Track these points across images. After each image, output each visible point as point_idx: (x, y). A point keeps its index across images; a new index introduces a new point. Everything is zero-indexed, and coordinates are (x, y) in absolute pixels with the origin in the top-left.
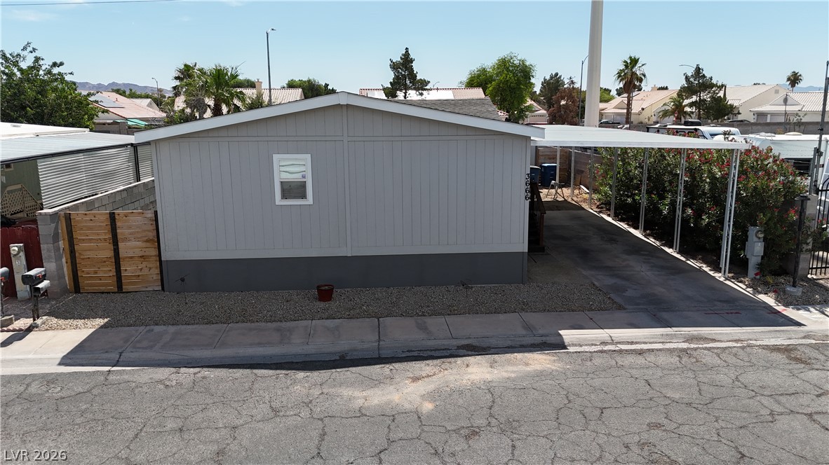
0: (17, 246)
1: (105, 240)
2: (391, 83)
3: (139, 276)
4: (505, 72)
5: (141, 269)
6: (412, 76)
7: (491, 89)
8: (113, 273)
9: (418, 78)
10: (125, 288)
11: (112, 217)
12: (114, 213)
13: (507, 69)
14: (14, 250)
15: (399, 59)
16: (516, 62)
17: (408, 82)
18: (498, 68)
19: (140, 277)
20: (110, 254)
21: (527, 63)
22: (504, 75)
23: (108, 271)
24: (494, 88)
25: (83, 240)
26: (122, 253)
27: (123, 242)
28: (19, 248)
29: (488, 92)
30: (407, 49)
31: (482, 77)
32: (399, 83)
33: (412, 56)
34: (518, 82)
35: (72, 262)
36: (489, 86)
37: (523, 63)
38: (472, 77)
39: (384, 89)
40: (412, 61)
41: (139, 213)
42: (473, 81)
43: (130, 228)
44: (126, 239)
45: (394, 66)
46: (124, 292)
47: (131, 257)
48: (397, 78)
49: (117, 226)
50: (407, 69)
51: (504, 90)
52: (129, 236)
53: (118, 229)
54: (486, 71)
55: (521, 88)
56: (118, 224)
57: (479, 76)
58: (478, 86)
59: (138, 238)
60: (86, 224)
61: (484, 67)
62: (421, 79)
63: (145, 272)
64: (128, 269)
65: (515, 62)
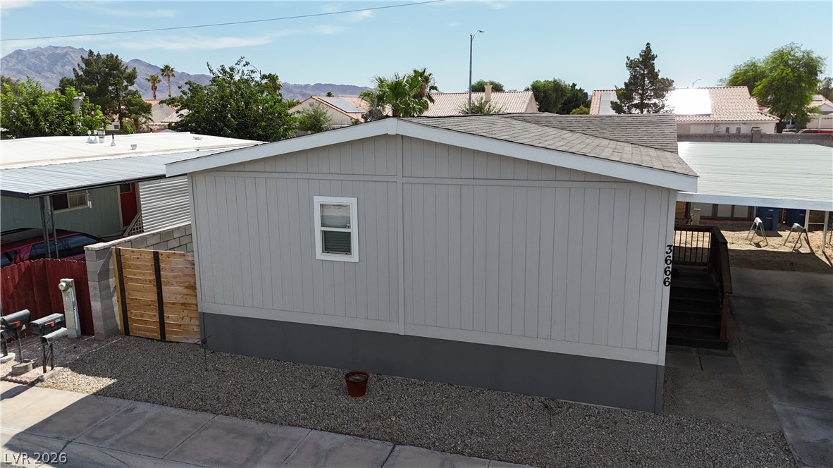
0: (65, 282)
1: (150, 281)
2: (625, 83)
3: (180, 325)
4: (782, 67)
5: (183, 318)
6: (653, 75)
7: (760, 87)
8: (157, 319)
9: (660, 77)
10: (169, 337)
11: (156, 255)
12: (157, 252)
13: (786, 64)
14: (62, 286)
15: (638, 57)
16: (799, 54)
17: (647, 81)
18: (773, 62)
19: (182, 327)
20: (154, 297)
21: (814, 56)
22: (779, 71)
23: (152, 315)
24: (764, 87)
25: (132, 279)
26: (167, 298)
27: (166, 285)
28: (68, 284)
29: (755, 90)
30: (648, 44)
31: (751, 73)
32: (635, 84)
33: (654, 52)
34: (799, 79)
35: (122, 302)
36: (757, 84)
37: (808, 55)
38: (737, 74)
39: (617, 91)
40: (653, 58)
41: (181, 255)
42: (737, 78)
43: (172, 270)
44: (168, 283)
45: (632, 65)
46: (167, 341)
47: (174, 304)
48: (633, 77)
49: (161, 267)
50: (646, 67)
51: (778, 88)
52: (172, 279)
53: (161, 270)
54: (757, 66)
55: (801, 86)
56: (162, 265)
57: (746, 72)
58: (743, 84)
59: (180, 283)
60: (133, 263)
61: (754, 61)
62: (663, 79)
63: (187, 321)
64: (171, 317)
65: (797, 55)
